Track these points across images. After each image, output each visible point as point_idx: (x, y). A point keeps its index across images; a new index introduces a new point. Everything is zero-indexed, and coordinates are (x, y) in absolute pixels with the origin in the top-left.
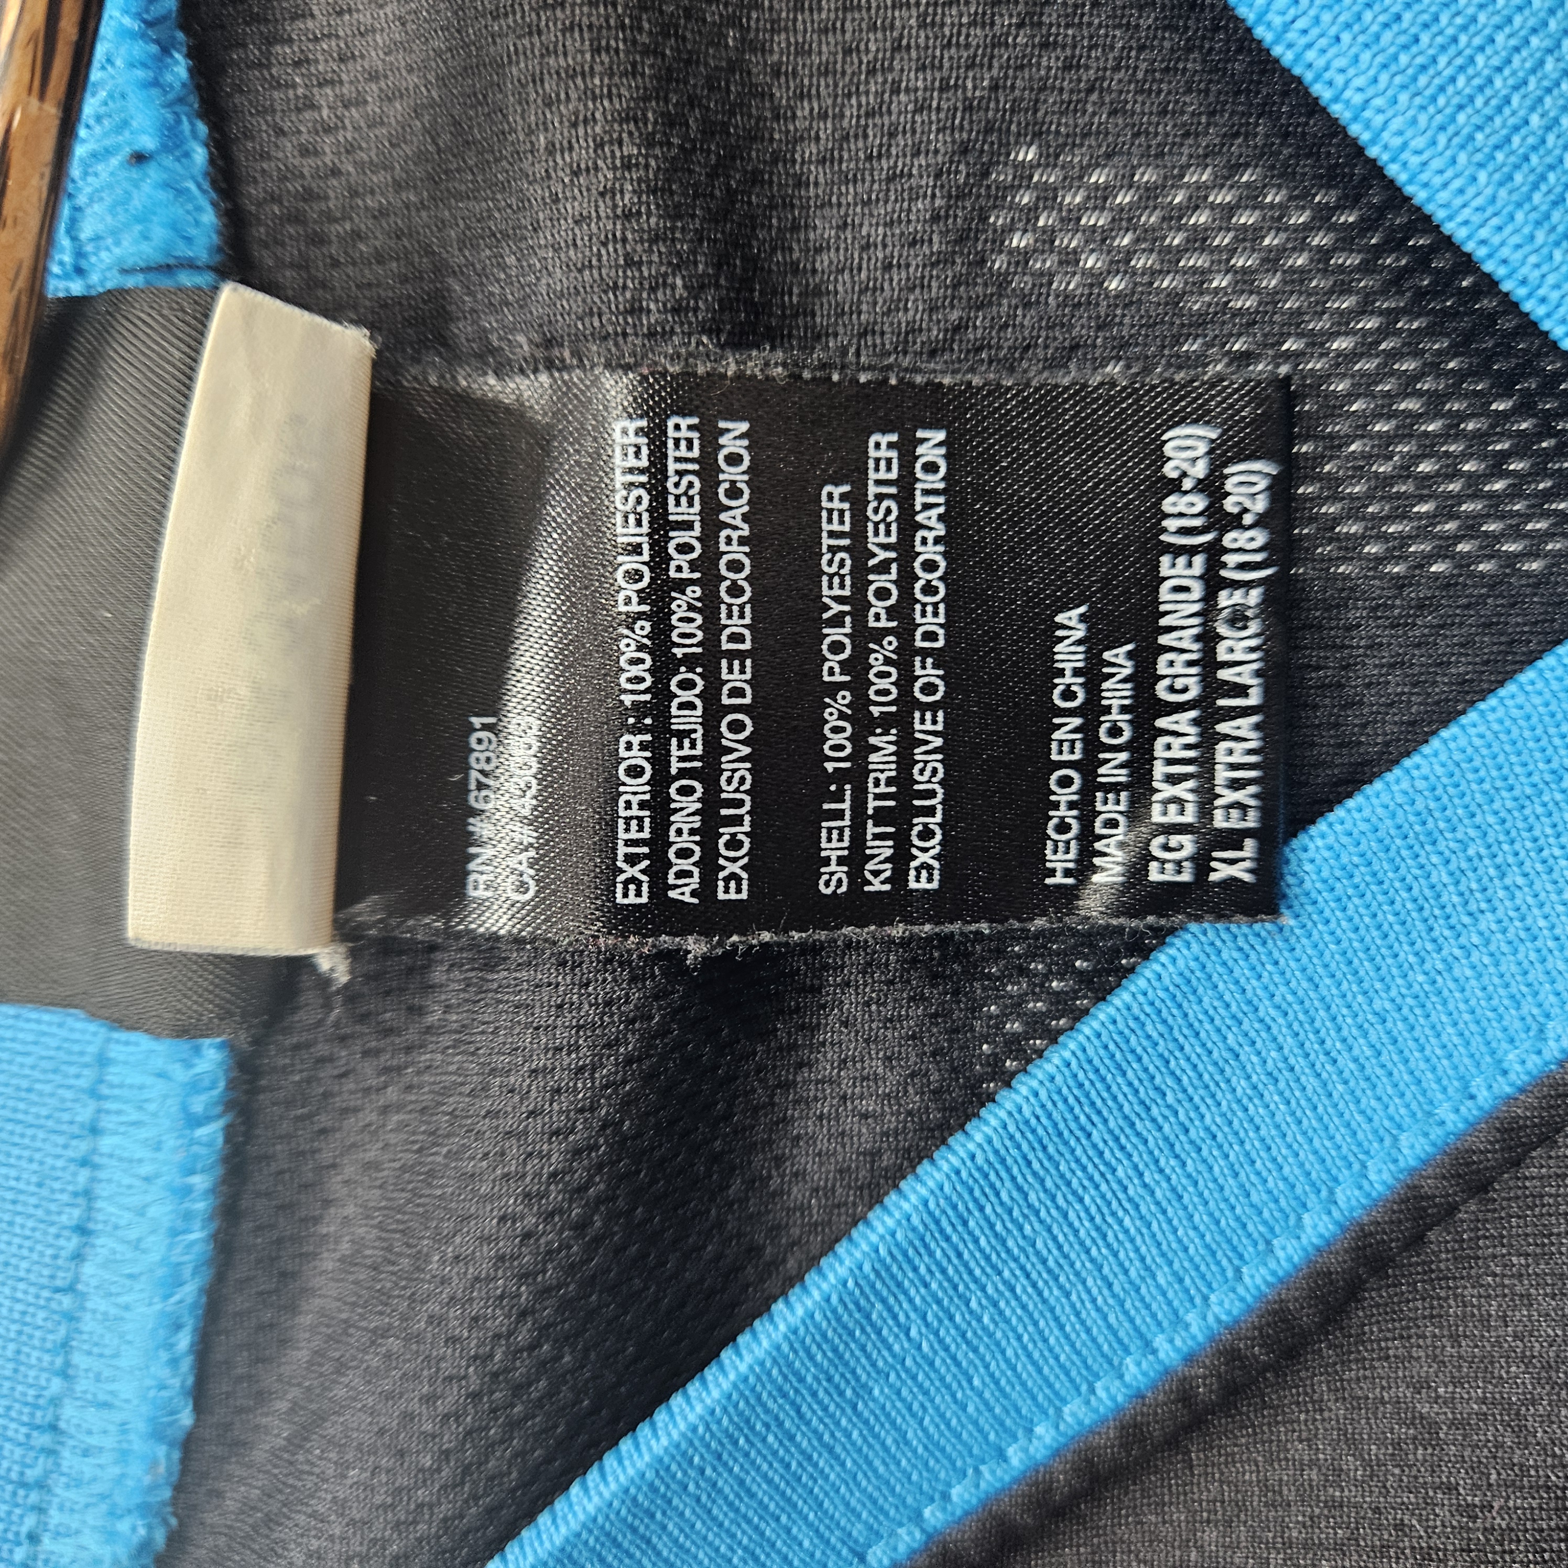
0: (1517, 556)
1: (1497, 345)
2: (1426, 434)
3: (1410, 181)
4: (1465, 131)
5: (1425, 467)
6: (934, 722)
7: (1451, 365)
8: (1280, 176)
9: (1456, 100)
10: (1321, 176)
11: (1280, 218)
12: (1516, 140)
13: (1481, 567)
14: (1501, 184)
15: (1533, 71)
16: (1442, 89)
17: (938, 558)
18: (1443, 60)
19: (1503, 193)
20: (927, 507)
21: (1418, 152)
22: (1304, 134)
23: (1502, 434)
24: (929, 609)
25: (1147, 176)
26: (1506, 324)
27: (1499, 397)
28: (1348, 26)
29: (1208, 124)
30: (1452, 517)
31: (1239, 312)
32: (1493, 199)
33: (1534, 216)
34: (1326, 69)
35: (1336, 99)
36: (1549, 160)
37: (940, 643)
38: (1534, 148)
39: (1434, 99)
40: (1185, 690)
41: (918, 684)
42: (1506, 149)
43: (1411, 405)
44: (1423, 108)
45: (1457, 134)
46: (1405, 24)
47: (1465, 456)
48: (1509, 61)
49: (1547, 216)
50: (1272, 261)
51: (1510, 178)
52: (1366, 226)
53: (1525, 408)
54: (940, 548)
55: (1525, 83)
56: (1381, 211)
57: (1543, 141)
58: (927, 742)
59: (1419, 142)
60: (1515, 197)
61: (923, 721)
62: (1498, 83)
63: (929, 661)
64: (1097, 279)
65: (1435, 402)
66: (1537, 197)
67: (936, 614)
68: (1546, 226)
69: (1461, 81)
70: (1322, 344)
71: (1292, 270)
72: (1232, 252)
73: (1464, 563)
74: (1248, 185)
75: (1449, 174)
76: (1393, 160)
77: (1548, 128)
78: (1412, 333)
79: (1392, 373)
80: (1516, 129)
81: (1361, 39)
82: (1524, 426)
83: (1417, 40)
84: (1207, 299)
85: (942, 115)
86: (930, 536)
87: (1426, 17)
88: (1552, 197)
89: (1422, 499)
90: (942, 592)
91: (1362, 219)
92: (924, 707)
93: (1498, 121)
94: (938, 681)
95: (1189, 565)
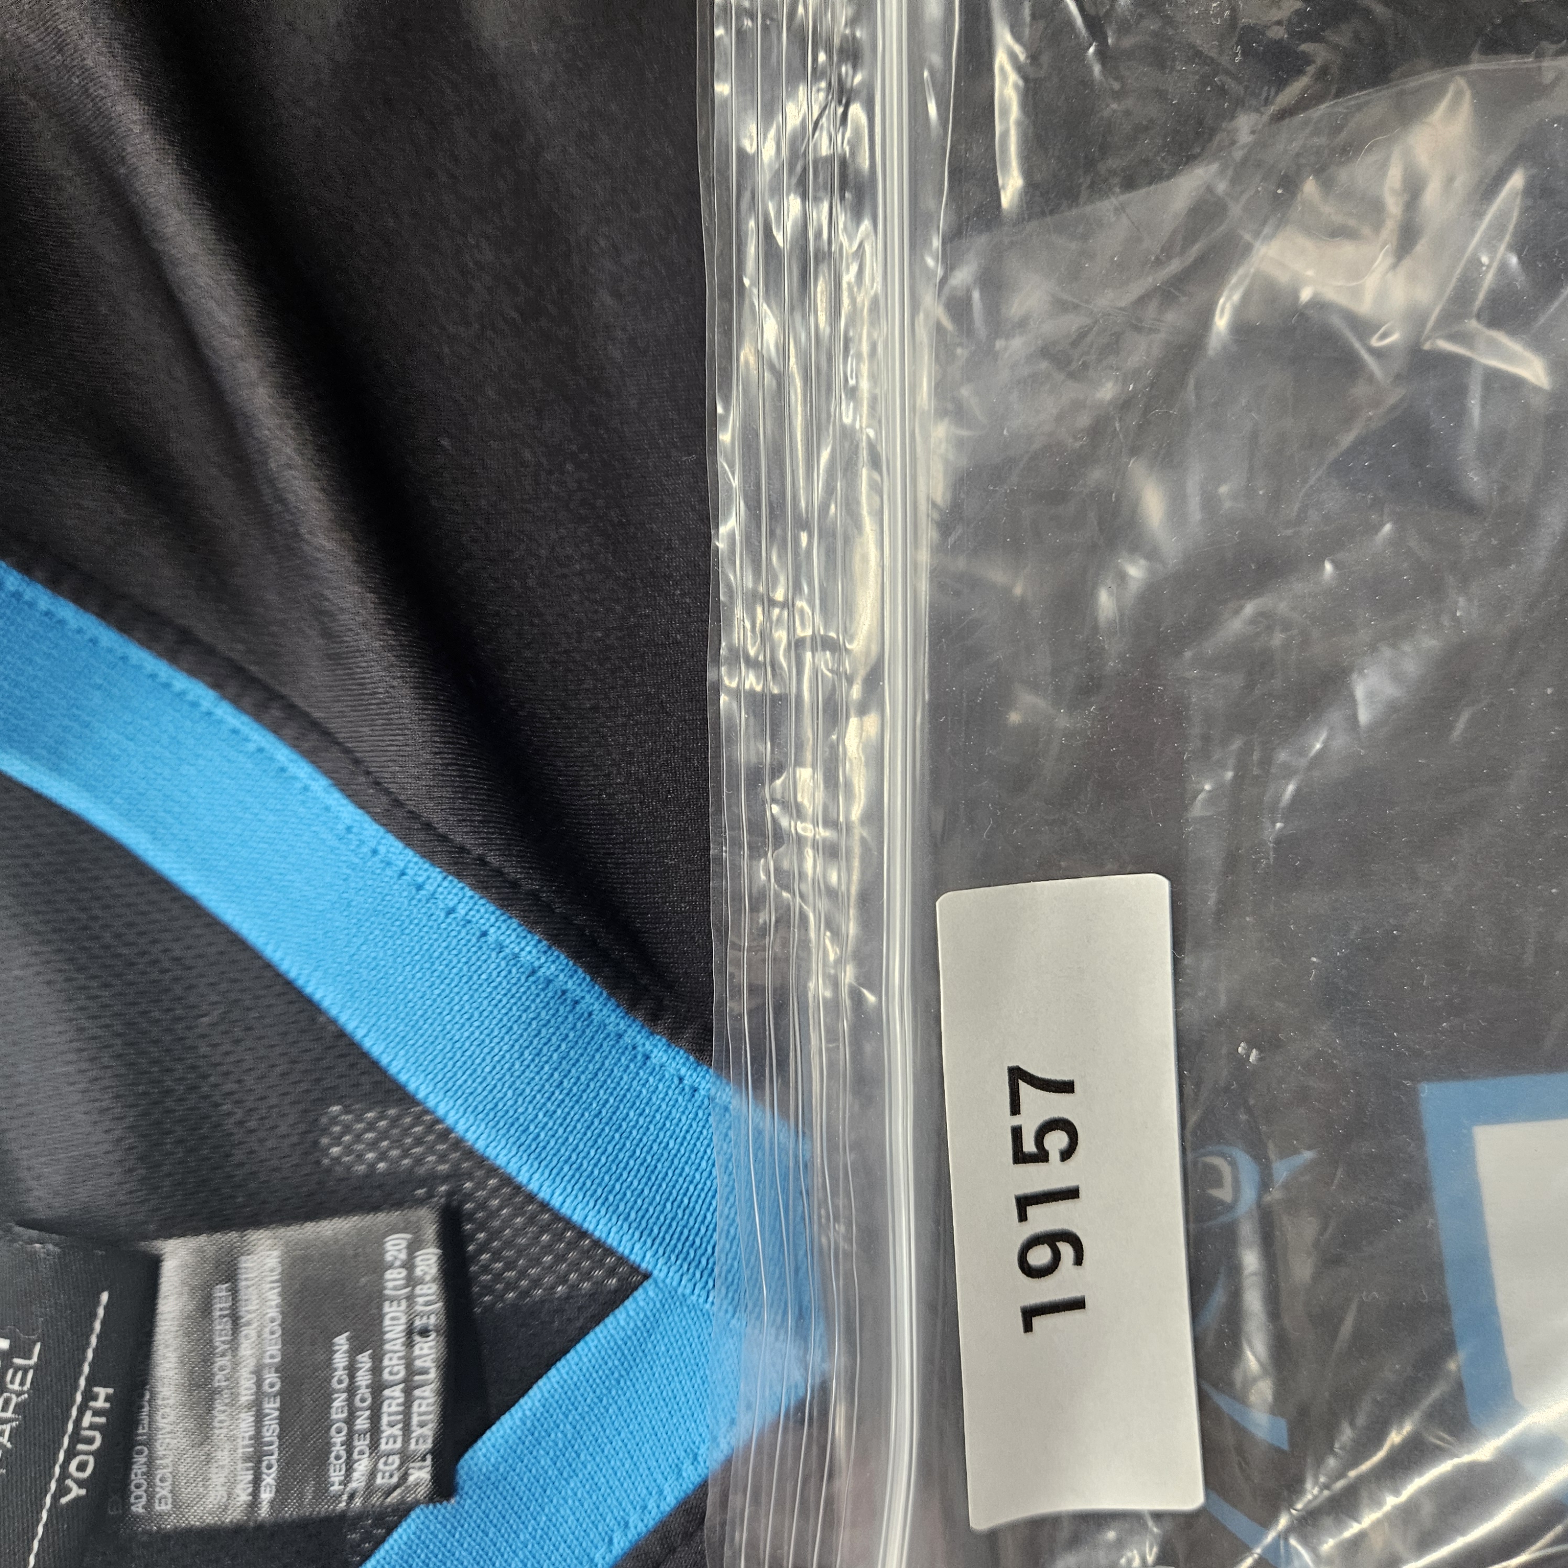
6: (274, 1403)
37: (277, 1360)
40: (397, 1374)
41: (266, 1383)
58: (270, 1414)
61: (268, 1403)
63: (272, 1370)
73: (575, 1285)
89: (546, 1254)
90: (279, 1333)
92: (269, 1395)
94: (276, 1381)
95: (399, 1305)
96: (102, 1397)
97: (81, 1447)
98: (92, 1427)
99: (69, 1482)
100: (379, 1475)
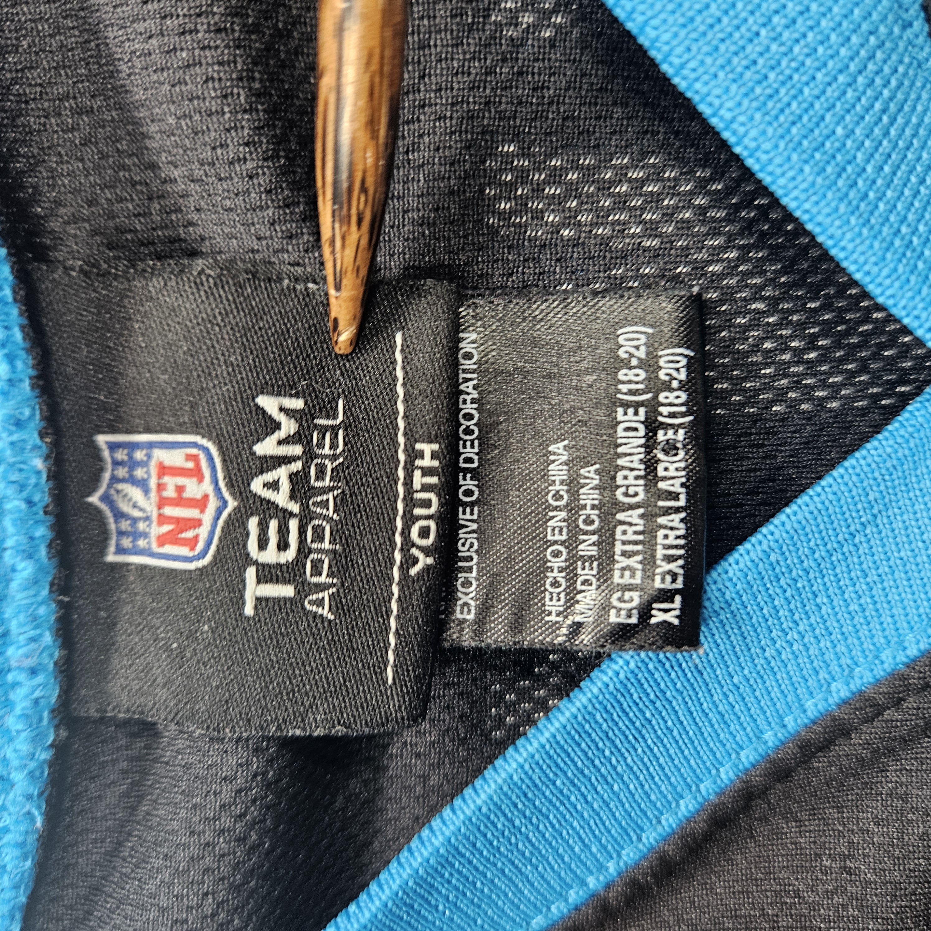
0: (823, 399)
1: (809, 267)
2: (768, 324)
3: (761, 170)
4: (796, 139)
5: (768, 345)
6: (472, 513)
7: (783, 280)
8: (675, 159)
9: (791, 118)
10: (701, 159)
11: (675, 187)
12: (828, 144)
13: (803, 407)
14: (818, 174)
15: (839, 98)
16: (782, 111)
17: (474, 412)
18: (783, 91)
19: (819, 180)
20: (466, 380)
21: (767, 152)
22: (689, 132)
23: (814, 323)
24: (468, 443)
25: (587, 161)
26: (814, 253)
27: (812, 299)
28: (723, 67)
29: (628, 126)
30: (785, 376)
31: (648, 249)
32: (813, 184)
33: (839, 195)
34: (708, 95)
35: (714, 115)
36: (848, 157)
37: (475, 465)
38: (839, 150)
39: (777, 118)
40: (636, 494)
41: (461, 490)
42: (822, 150)
43: (760, 306)
44: (770, 123)
45: (791, 141)
46: (759, 67)
47: (792, 337)
48: (824, 92)
49: (847, 195)
50: (668, 216)
51: (824, 170)
52: (729, 191)
53: (827, 306)
54: (475, 406)
55: (834, 106)
56: (739, 181)
57: (844, 145)
58: (467, 527)
59: (767, 146)
60: (827, 182)
61: (464, 513)
62: (817, 106)
63: (469, 476)
64: (556, 229)
65: (773, 302)
66: (840, 183)
67: (472, 446)
68: (846, 201)
69: (794, 105)
70: (703, 268)
71: (682, 221)
72: (643, 209)
73: (793, 405)
74: (654, 165)
75: (786, 166)
76: (751, 156)
77: (848, 136)
78: (758, 260)
79: (747, 286)
80: (828, 137)
81: (731, 76)
82: (826, 317)
83: (766, 77)
84: (627, 241)
85: (454, 122)
86: (468, 398)
87: (773, 62)
88: (849, 182)
89: (767, 365)
90: (476, 432)
91: (726, 187)
92: (465, 504)
93: (817, 132)
94: (474, 488)
95: (636, 413)
96: (427, 455)
97: (418, 511)
98: (425, 488)
99: (414, 551)
100: (613, 612)
